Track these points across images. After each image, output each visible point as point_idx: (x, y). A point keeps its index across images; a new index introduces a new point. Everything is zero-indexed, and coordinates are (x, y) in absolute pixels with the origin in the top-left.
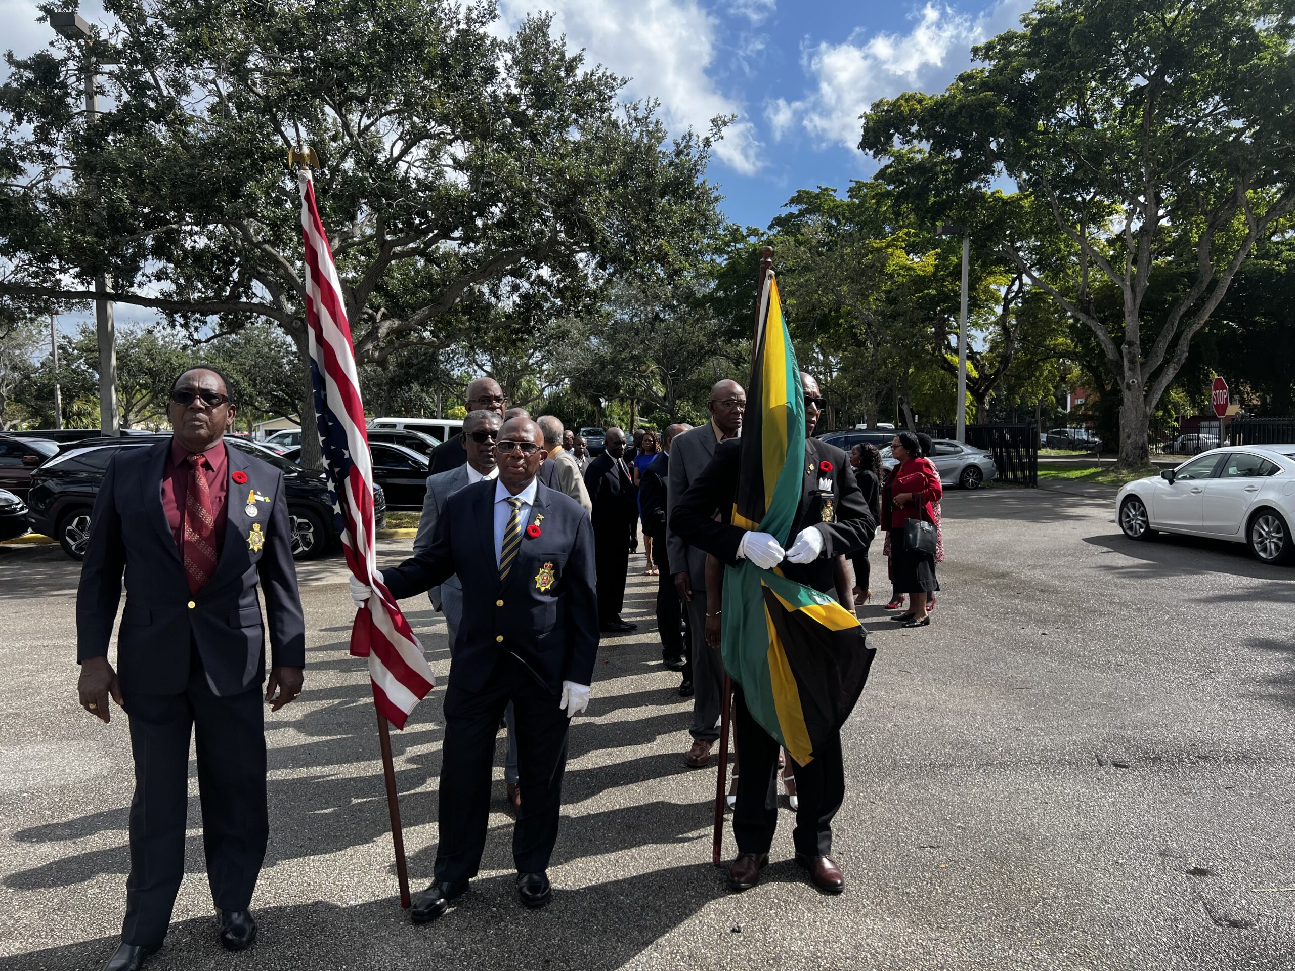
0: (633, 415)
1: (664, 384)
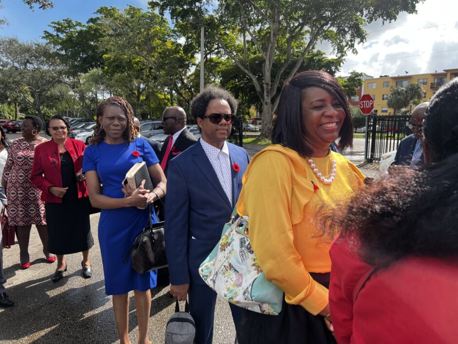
0: (16, 111)
1: (33, 96)
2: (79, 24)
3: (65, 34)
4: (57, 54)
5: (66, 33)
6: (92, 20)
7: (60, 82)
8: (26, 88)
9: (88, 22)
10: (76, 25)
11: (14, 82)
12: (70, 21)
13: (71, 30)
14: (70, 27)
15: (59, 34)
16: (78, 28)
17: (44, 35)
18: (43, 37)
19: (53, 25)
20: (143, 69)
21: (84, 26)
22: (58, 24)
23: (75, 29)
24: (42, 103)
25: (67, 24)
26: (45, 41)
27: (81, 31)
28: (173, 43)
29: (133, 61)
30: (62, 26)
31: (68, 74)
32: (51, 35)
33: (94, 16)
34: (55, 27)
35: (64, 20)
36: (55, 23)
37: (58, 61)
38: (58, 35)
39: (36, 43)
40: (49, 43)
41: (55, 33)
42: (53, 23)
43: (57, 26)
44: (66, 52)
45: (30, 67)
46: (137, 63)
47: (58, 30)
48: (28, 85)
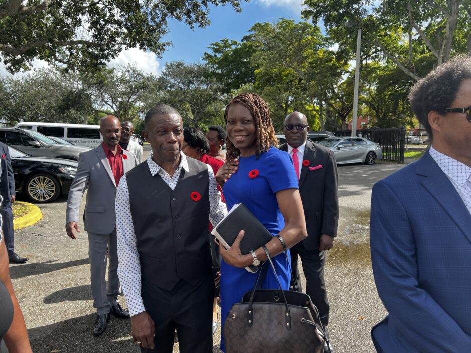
1: (193, 113)
2: (234, 43)
3: (222, 54)
4: (214, 73)
5: (222, 52)
6: (246, 38)
7: (215, 99)
8: (188, 106)
9: (242, 40)
10: (232, 44)
11: (179, 101)
12: (227, 41)
13: (227, 49)
14: (226, 47)
15: (217, 54)
16: (234, 47)
17: (205, 57)
18: (204, 59)
19: (212, 46)
20: (293, 81)
21: (238, 44)
22: (217, 45)
23: (231, 48)
24: (201, 119)
25: (224, 43)
26: (205, 62)
27: (237, 49)
28: (325, 52)
29: (283, 73)
30: (219, 46)
31: (223, 91)
32: (210, 56)
33: (248, 34)
34: (214, 48)
35: (221, 41)
36: (214, 45)
37: (215, 79)
38: (216, 56)
39: (198, 64)
40: (208, 64)
41: (213, 54)
42: (212, 44)
43: (216, 47)
44: (222, 70)
45: (192, 87)
46: (286, 76)
47: (216, 50)
48: (190, 103)
